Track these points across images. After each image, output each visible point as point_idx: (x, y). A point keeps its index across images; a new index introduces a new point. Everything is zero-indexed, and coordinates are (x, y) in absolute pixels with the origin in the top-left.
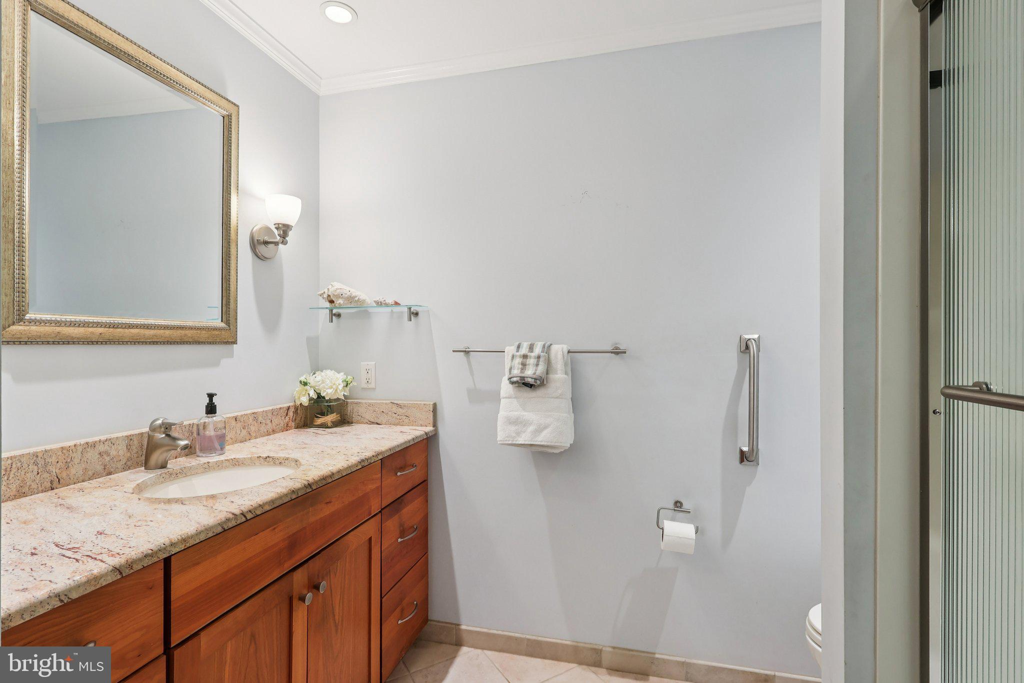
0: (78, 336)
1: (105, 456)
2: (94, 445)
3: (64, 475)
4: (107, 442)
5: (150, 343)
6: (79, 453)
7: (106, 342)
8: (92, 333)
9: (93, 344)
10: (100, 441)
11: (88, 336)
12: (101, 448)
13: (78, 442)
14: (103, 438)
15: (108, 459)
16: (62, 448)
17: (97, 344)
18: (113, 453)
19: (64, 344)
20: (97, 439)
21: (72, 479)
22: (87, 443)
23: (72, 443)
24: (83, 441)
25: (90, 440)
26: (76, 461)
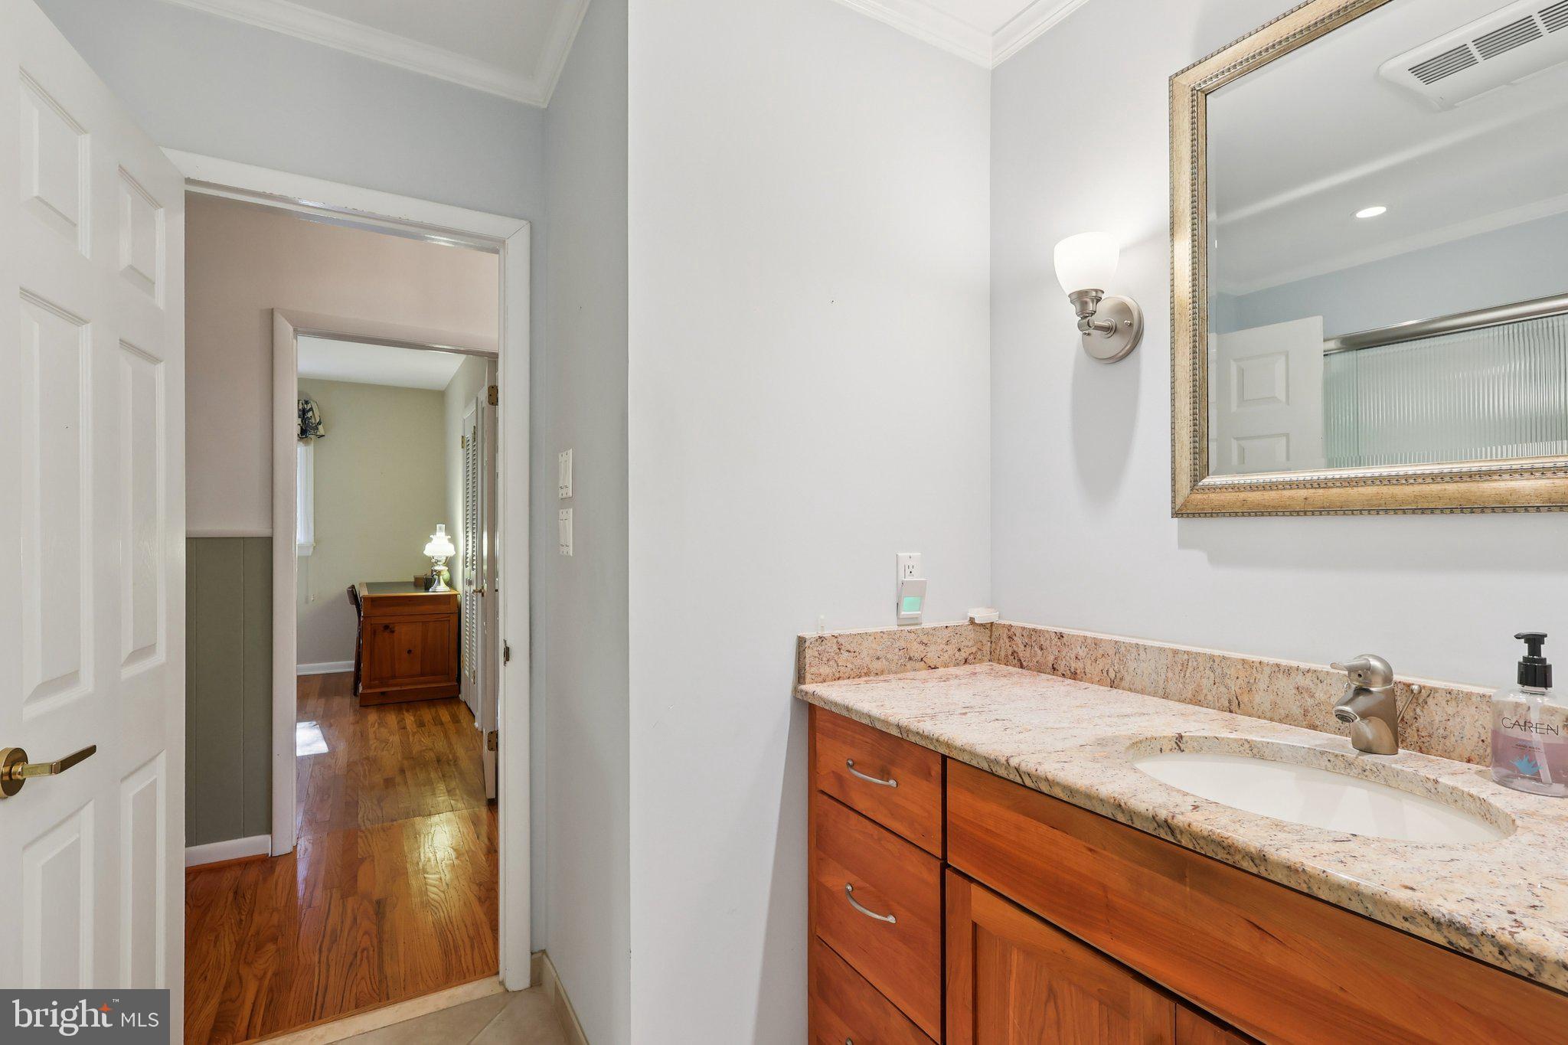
0: (1272, 504)
1: (1306, 695)
2: (1288, 671)
3: (1245, 698)
4: (1310, 674)
5: (1414, 511)
6: (1266, 676)
7: (1321, 512)
8: (1291, 498)
9: (1298, 515)
10: (1298, 669)
11: (1288, 503)
12: (1301, 680)
13: (1265, 659)
14: (1304, 665)
15: (1310, 702)
16: (1243, 660)
17: (1305, 514)
18: (1320, 695)
19: (1256, 516)
20: (1294, 663)
21: (1256, 709)
22: (1278, 666)
23: (1256, 658)
24: (1273, 660)
25: (1284, 662)
26: (1262, 686)
